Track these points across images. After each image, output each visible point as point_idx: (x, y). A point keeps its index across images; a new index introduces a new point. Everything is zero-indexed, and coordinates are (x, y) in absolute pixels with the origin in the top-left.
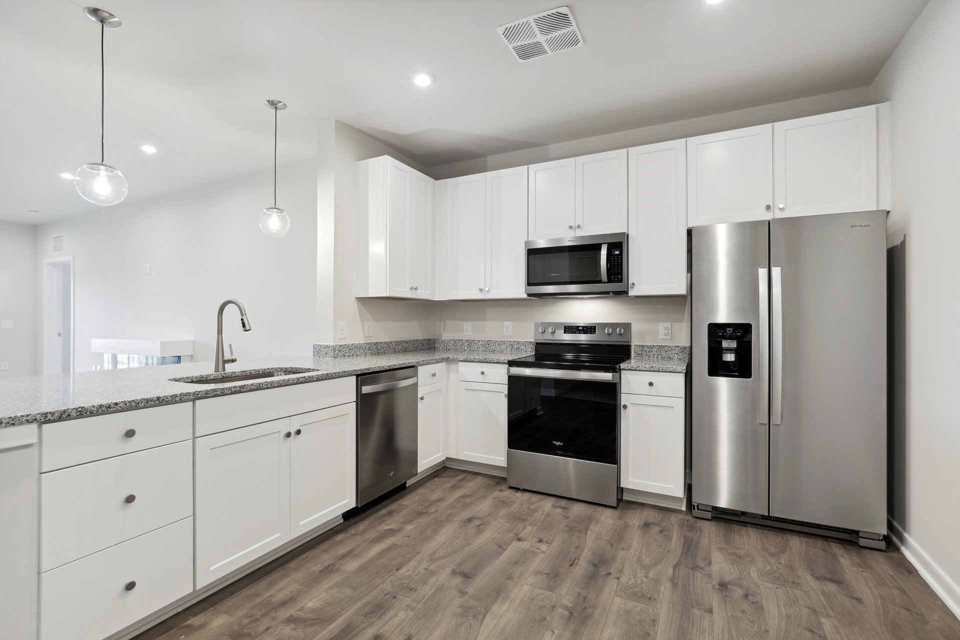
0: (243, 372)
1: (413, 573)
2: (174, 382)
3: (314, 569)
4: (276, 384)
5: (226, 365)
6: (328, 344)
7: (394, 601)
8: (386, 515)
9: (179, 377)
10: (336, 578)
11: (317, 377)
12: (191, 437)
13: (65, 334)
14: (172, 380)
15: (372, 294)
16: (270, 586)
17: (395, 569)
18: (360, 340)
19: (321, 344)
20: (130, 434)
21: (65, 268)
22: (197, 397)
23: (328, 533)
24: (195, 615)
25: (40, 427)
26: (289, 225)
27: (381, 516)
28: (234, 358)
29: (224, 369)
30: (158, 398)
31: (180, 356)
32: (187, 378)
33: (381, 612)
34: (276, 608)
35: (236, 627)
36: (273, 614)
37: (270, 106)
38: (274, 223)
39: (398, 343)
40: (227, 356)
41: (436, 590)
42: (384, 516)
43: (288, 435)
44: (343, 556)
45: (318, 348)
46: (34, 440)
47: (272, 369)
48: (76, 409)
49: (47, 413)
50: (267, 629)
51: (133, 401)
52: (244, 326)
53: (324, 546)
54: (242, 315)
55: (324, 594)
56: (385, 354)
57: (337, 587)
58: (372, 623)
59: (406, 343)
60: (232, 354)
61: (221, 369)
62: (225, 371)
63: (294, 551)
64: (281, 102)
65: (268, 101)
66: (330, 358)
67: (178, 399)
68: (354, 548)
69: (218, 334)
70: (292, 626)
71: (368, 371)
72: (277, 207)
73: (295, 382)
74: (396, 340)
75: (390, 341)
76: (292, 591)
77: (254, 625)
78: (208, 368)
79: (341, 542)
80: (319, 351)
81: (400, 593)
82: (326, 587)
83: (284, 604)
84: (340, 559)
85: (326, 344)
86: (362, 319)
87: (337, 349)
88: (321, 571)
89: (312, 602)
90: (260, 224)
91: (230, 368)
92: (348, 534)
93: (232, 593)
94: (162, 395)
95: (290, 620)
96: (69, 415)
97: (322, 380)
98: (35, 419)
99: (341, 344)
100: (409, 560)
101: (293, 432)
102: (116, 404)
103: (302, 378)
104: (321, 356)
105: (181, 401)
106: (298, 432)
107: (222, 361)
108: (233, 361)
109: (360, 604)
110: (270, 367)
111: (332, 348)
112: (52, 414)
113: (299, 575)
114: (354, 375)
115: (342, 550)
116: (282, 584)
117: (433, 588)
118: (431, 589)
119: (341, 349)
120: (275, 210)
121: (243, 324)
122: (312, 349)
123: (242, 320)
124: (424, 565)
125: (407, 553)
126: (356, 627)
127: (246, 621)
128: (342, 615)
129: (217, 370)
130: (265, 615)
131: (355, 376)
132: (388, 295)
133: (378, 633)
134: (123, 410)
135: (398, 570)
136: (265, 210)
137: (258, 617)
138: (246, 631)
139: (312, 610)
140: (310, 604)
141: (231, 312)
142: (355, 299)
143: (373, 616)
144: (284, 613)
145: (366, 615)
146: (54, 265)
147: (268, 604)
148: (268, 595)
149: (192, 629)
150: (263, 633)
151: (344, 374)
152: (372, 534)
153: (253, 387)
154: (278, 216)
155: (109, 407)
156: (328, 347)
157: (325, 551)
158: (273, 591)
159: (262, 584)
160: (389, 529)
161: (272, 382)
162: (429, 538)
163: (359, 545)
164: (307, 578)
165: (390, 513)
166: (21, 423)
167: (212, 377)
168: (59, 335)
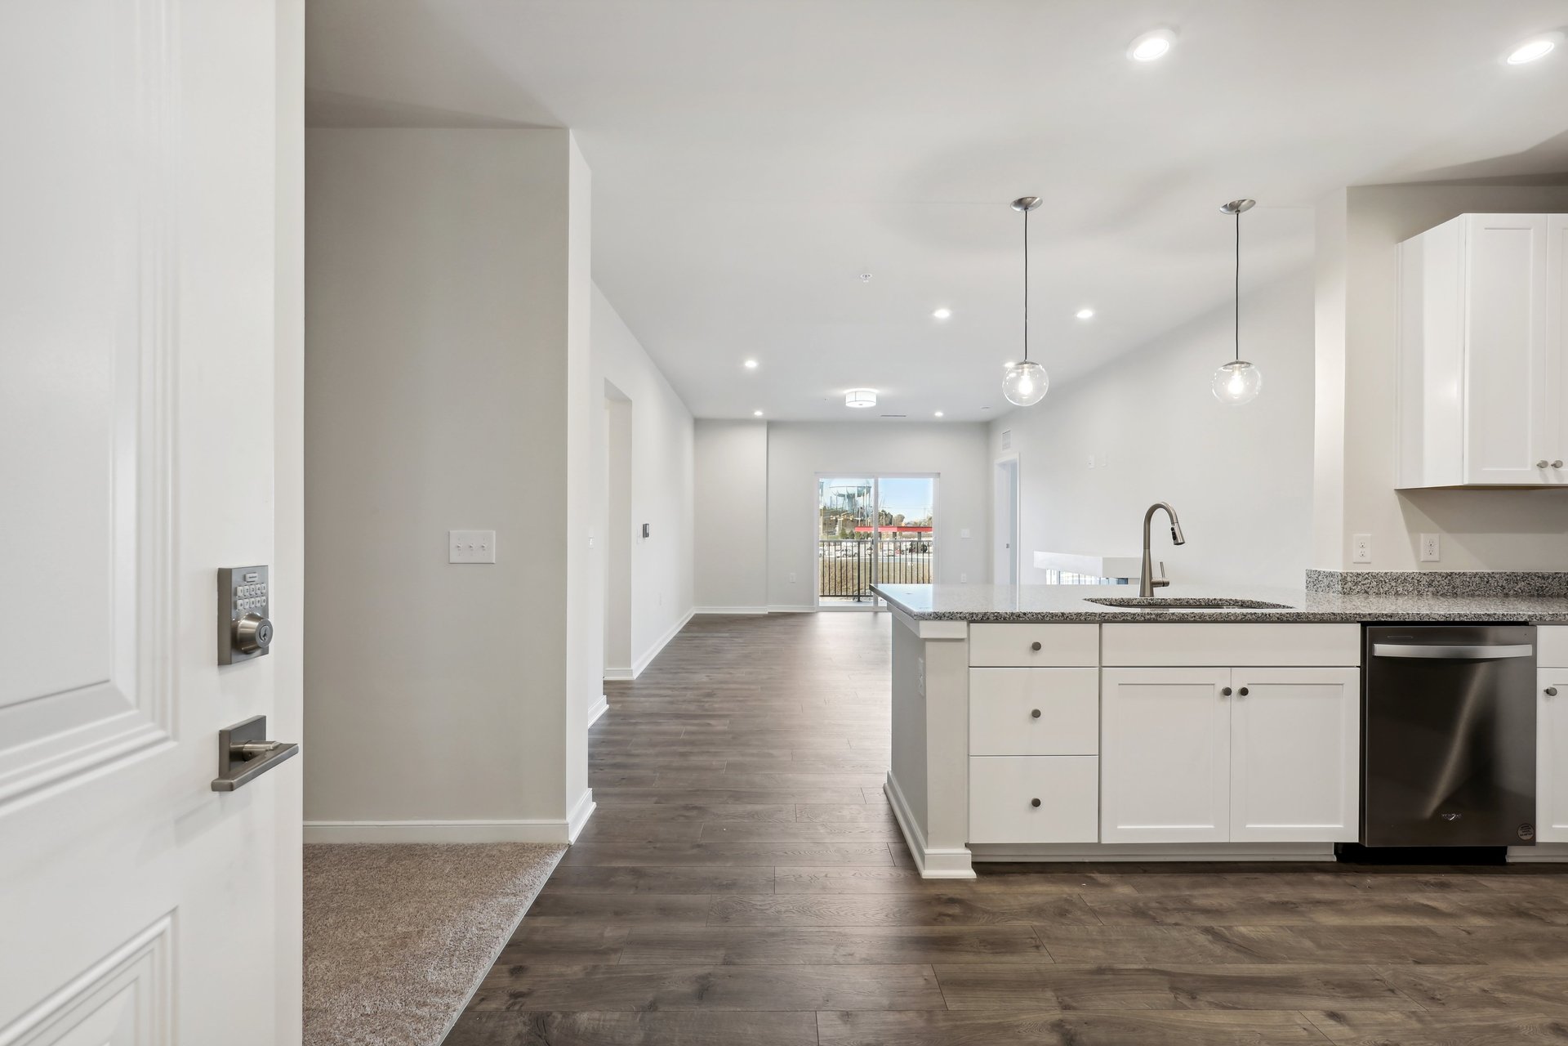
0: (1176, 599)
1: (1448, 982)
2: (1090, 603)
3: (1263, 895)
4: (1207, 617)
5: (1155, 590)
6: (1332, 571)
7: (1388, 993)
8: (1432, 885)
9: (1096, 598)
10: (1295, 921)
11: (1278, 616)
12: (1098, 665)
13: (1012, 546)
14: (1088, 600)
15: (1429, 483)
16: (1194, 886)
17: (1411, 959)
18: (1410, 567)
19: (1319, 569)
20: (1036, 647)
21: (1013, 467)
22: (1103, 619)
23: (1306, 864)
24: (1101, 872)
25: (968, 625)
26: (1259, 383)
27: (1419, 882)
28: (1165, 580)
29: (1152, 594)
30: (1063, 614)
31: (1127, 579)
32: (1105, 600)
33: (1356, 994)
34: (1194, 910)
35: (1141, 904)
36: (1189, 914)
37: (1228, 212)
38: (1236, 385)
39: (1513, 578)
40: (1157, 577)
41: (1490, 1026)
42: (1426, 883)
43: (1227, 692)
44: (1318, 903)
45: (1315, 577)
46: (964, 635)
47: (1220, 600)
48: (994, 613)
49: (973, 613)
50: (1176, 924)
51: (1039, 613)
52: (1175, 537)
53: (1290, 877)
54: (1173, 523)
55: (1268, 929)
56: (1473, 596)
57: (1291, 931)
58: (1334, 996)
59: (1543, 577)
60: (1163, 575)
61: (1148, 593)
62: (1153, 596)
63: (1240, 864)
64: (1244, 201)
65: (1225, 206)
66: (1335, 594)
67: (1083, 618)
68: (1343, 901)
69: (1145, 548)
70: (1210, 937)
71: (1389, 619)
72: (1240, 360)
73: (1239, 618)
74: (1508, 571)
75: (1490, 571)
76: (1221, 905)
77: (1163, 913)
78: (1133, 592)
79: (1322, 884)
80: (1316, 581)
81: (1405, 991)
82: (1274, 923)
83: (1206, 911)
84: (1311, 903)
85: (1328, 570)
86: (1412, 528)
87: (1349, 579)
88: (1273, 903)
89: (1246, 928)
90: (1213, 391)
91: (1160, 593)
92: (1340, 880)
93: (1145, 872)
94: (1066, 611)
95: (1208, 931)
96: (988, 618)
97: (1288, 622)
98: (965, 617)
99: (1359, 572)
100: (1452, 962)
101: (1235, 689)
102: (1025, 614)
103: (1251, 614)
104: (1320, 590)
105: (1086, 621)
106: (1244, 692)
107: (1150, 583)
108: (1165, 584)
109: (1321, 966)
110: (1218, 598)
111: (1340, 578)
112: (977, 615)
113: (1240, 893)
114: (1358, 622)
115: (1319, 894)
116: (1210, 891)
117: (1487, 1021)
118: (1480, 1020)
119: (1359, 579)
120: (1237, 365)
121: (1174, 534)
122: (1304, 578)
123: (1173, 529)
124: (1484, 984)
125: (1450, 952)
126: (1303, 986)
127: (1154, 905)
128: (1286, 963)
129: (1143, 594)
130: (1178, 910)
131: (1359, 625)
132: (1466, 482)
133: (1339, 1012)
134: (1031, 621)
135: (1417, 962)
136: (1222, 368)
137: (1169, 907)
138: (1151, 913)
139: (1243, 937)
140: (1242, 929)
141: (1160, 519)
142: (1394, 492)
143: (1338, 990)
144: (1203, 921)
145: (1326, 983)
146: (1003, 465)
147: (1185, 902)
148: (1188, 893)
149: (1095, 883)
150: (1170, 925)
151: (1333, 617)
152: (1388, 898)
153: (1175, 617)
154: (1242, 373)
155: (1019, 616)
156: (1332, 575)
157: (1289, 883)
158: (1196, 893)
159: (1184, 880)
160: (1428, 906)
161: (1202, 615)
162: (1522, 956)
163: (1353, 901)
164: (1248, 900)
165: (1443, 886)
166: (956, 619)
167: (1135, 602)
168: (1008, 546)
